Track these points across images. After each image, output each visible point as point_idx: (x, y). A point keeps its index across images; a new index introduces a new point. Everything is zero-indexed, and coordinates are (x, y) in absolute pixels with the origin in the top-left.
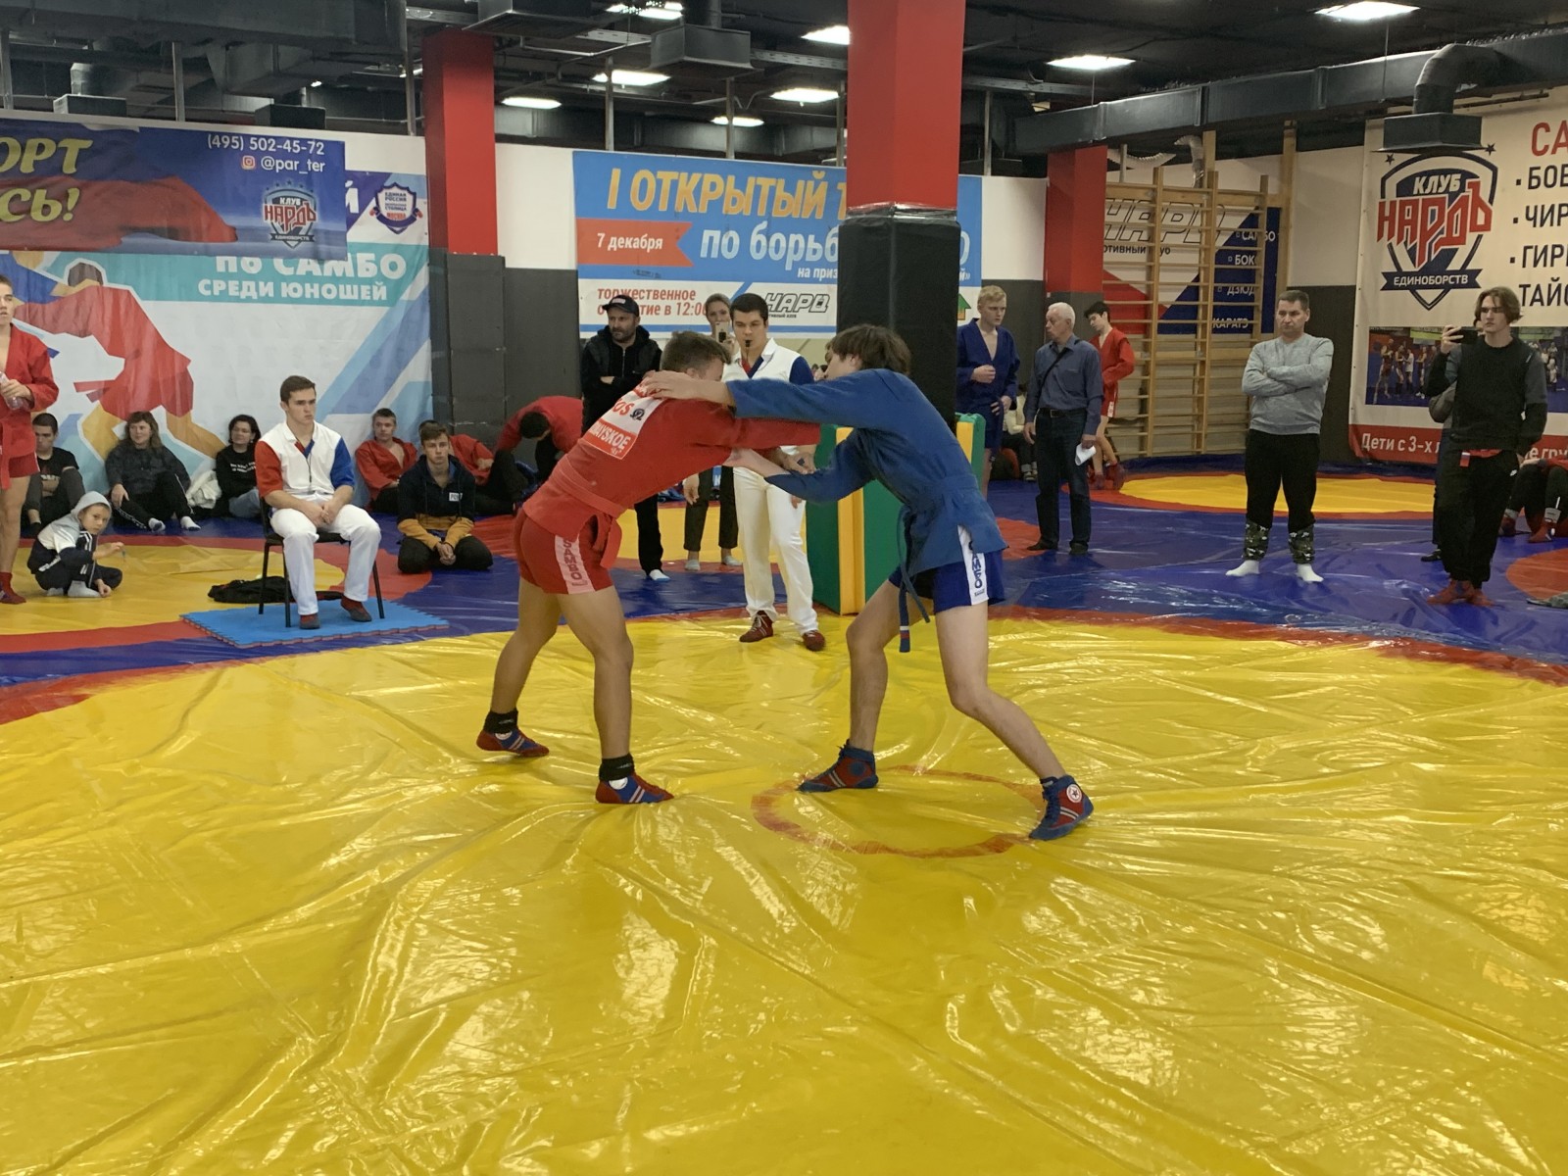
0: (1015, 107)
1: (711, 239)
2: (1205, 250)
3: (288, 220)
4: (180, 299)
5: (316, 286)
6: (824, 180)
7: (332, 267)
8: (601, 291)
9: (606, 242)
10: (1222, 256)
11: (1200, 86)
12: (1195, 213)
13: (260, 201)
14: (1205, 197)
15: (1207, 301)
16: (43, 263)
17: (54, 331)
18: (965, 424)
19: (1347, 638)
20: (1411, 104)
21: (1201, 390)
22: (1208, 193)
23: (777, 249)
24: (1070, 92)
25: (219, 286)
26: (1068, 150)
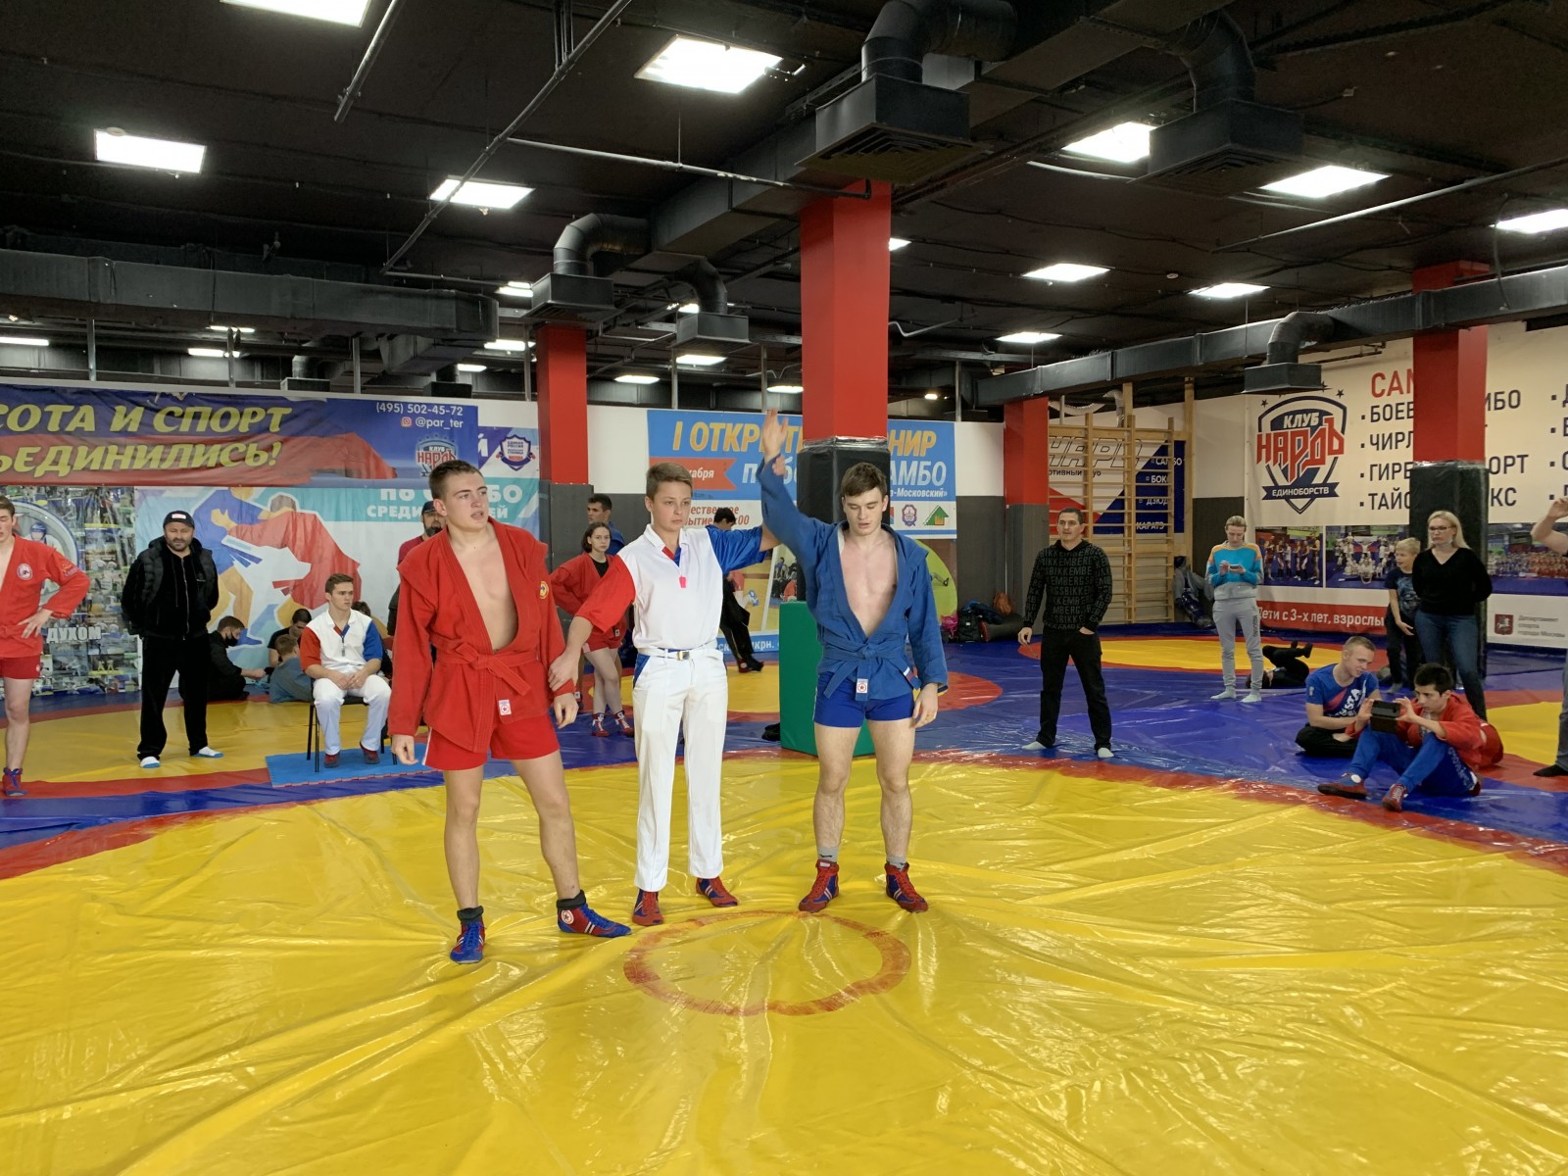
0: (978, 371)
2: (1128, 472)
3: (435, 463)
4: (353, 520)
10: (1141, 476)
11: (1110, 352)
12: (1119, 446)
14: (1126, 434)
15: (1130, 510)
16: (252, 496)
17: (258, 544)
21: (1130, 576)
22: (1128, 431)
24: (1017, 360)
25: (382, 509)
26: (1019, 401)
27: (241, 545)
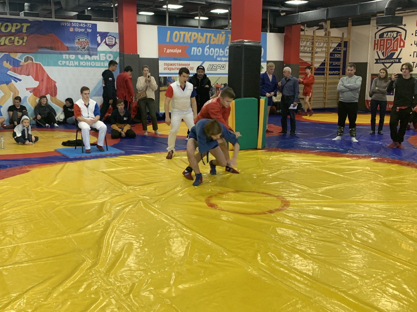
0: (276, 14)
1: (194, 50)
2: (327, 53)
3: (82, 45)
4: (54, 66)
5: (89, 62)
6: (224, 34)
7: (94, 57)
8: (165, 64)
9: (166, 51)
10: (331, 54)
11: (326, 8)
12: (324, 43)
13: (74, 40)
14: (327, 38)
15: (327, 67)
16: (17, 56)
17: (20, 74)
18: (263, 99)
19: (365, 157)
20: (384, 13)
21: (326, 91)
22: (328, 37)
23: (212, 52)
24: (291, 10)
25: (64, 62)
26: (290, 26)
27: (14, 75)
